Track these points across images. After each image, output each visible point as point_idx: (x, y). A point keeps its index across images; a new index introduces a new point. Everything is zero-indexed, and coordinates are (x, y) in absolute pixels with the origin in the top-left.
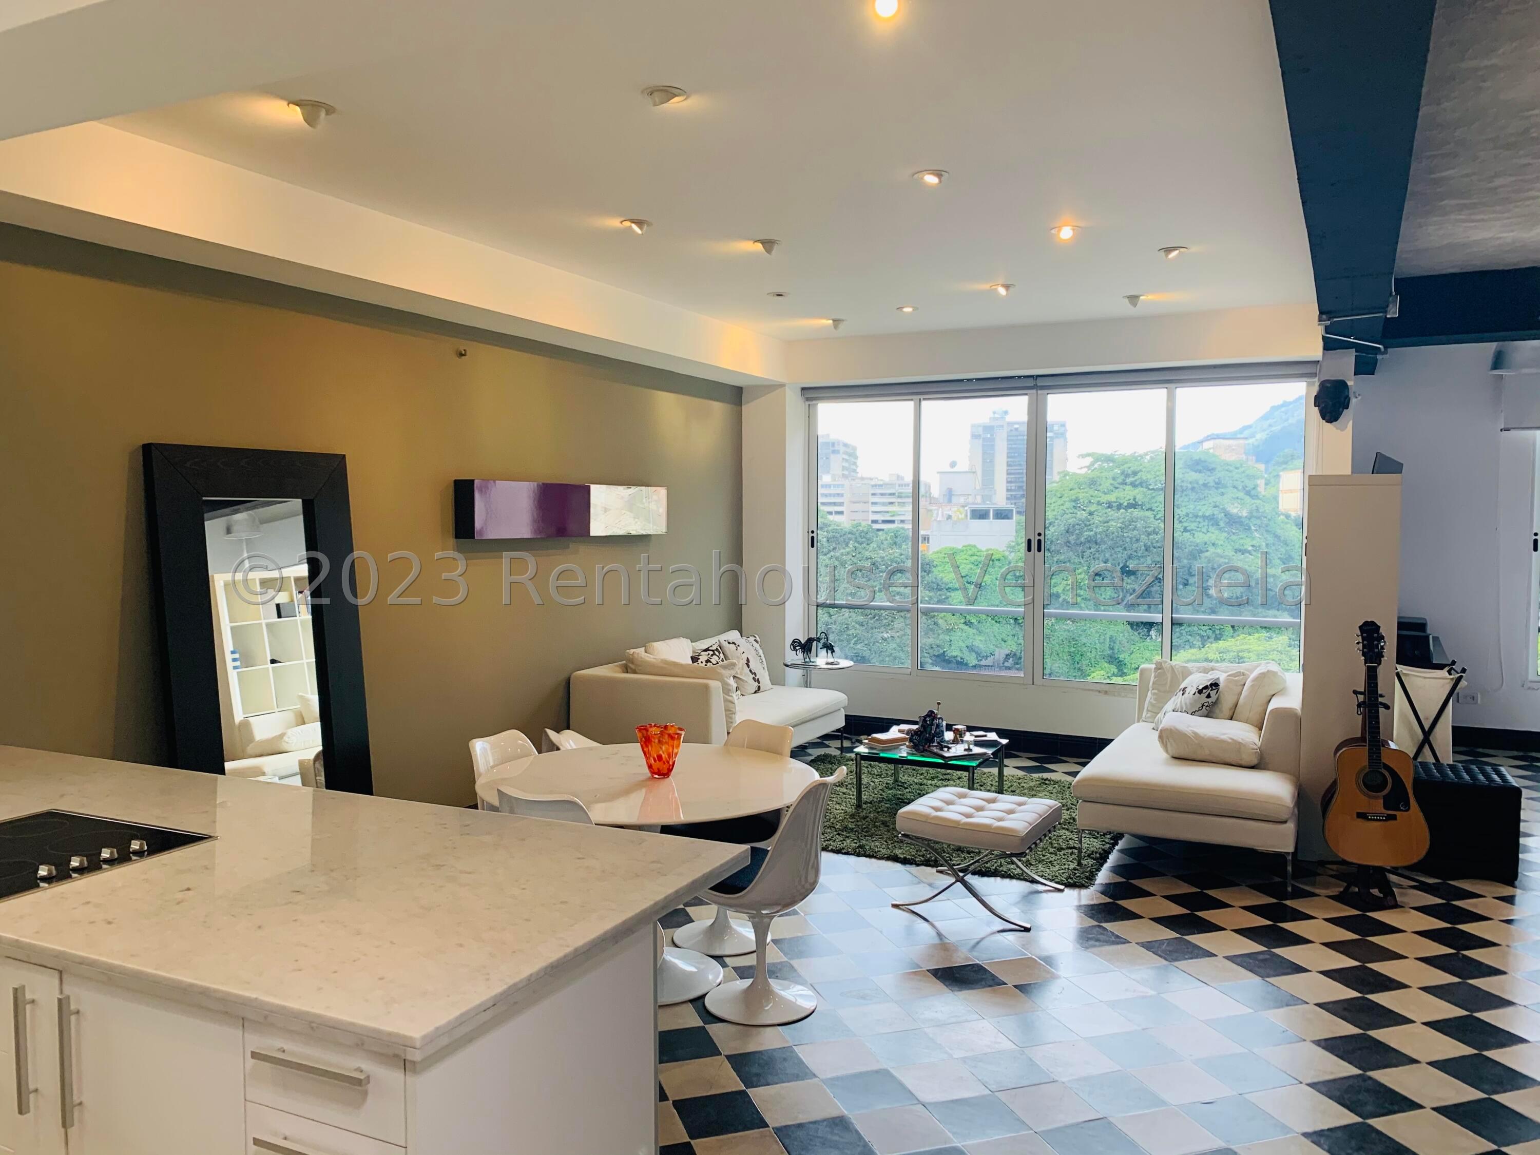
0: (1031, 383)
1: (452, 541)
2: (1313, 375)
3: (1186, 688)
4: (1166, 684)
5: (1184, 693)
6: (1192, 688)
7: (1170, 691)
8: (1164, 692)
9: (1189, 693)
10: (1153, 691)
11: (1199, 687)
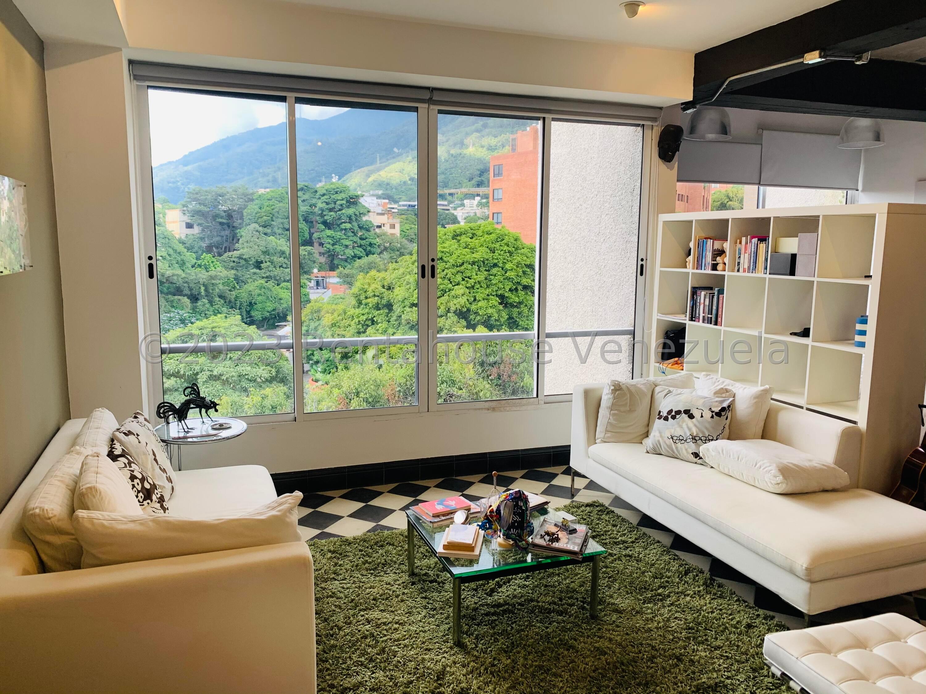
3: (690, 410)
4: (626, 404)
5: (691, 417)
6: (701, 411)
7: (631, 411)
8: (624, 412)
9: (702, 416)
10: (612, 412)
11: (713, 409)
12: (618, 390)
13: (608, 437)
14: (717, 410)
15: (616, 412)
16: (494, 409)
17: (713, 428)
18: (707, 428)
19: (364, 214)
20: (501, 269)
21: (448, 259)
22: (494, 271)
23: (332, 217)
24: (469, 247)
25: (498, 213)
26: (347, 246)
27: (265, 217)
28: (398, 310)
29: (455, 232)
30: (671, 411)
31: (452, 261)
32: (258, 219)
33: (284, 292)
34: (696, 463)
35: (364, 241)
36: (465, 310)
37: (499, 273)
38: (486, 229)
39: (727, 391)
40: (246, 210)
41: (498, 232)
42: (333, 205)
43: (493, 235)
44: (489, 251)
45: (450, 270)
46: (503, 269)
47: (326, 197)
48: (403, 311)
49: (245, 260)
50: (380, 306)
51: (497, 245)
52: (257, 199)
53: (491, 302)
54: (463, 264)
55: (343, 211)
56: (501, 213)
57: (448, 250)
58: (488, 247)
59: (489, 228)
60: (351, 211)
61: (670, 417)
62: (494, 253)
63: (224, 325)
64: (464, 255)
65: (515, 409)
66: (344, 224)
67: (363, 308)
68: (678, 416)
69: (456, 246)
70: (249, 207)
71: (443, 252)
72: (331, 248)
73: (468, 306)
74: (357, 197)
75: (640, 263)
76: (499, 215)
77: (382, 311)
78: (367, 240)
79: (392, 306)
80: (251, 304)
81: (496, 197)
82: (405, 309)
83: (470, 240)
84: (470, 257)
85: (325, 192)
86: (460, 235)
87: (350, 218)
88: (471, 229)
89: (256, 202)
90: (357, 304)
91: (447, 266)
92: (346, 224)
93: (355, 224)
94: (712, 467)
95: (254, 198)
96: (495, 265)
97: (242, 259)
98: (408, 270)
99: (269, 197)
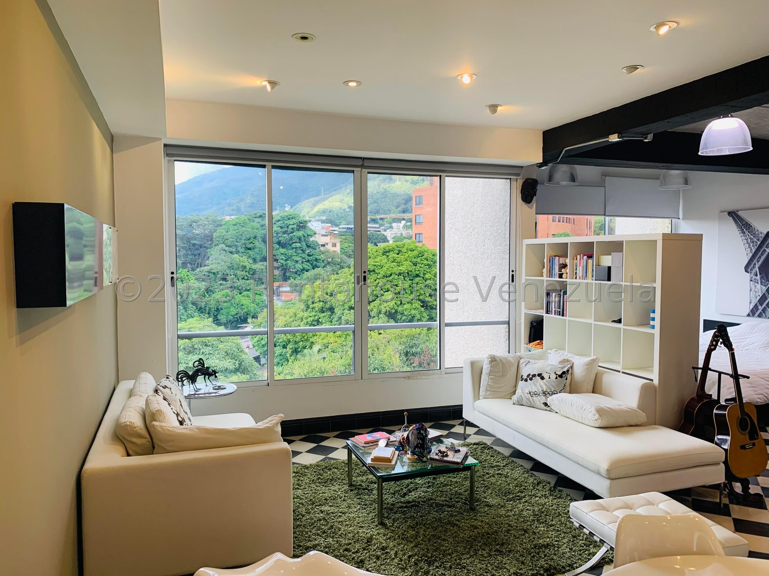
0: (360, 162)
1: (15, 310)
2: (518, 175)
3: (541, 374)
4: (499, 371)
5: (542, 378)
6: (549, 374)
7: (503, 376)
8: (499, 377)
9: (550, 378)
10: (490, 377)
11: (557, 373)
12: (494, 361)
13: (488, 395)
14: (559, 373)
15: (493, 377)
16: (409, 378)
17: (557, 386)
18: (552, 386)
19: (311, 236)
20: (422, 278)
21: (379, 271)
22: (417, 279)
23: (285, 238)
24: (396, 261)
25: (419, 234)
26: (297, 262)
27: (231, 239)
28: (339, 313)
29: (385, 250)
30: (529, 375)
31: (382, 273)
32: (225, 241)
33: (245, 300)
34: (546, 410)
35: (311, 257)
36: (393, 311)
37: (420, 282)
38: (410, 247)
39: (568, 361)
40: (215, 234)
41: (419, 249)
42: (286, 229)
43: (415, 252)
44: (412, 265)
45: (381, 280)
46: (423, 278)
47: (280, 222)
48: (343, 313)
49: (214, 273)
50: (324, 309)
51: (419, 260)
52: (224, 225)
53: (414, 305)
54: (391, 275)
55: (294, 234)
56: (422, 234)
57: (379, 264)
58: (411, 261)
59: (412, 246)
60: (300, 233)
61: (528, 379)
62: (416, 266)
63: (198, 325)
64: (392, 268)
65: (424, 378)
66: (295, 244)
67: (310, 311)
68: (534, 378)
69: (386, 260)
70: (218, 231)
71: (375, 265)
72: (284, 263)
73: (396, 308)
74: (306, 222)
75: (511, 273)
76: (420, 235)
77: (325, 314)
78: (313, 256)
79: (334, 309)
80: (218, 310)
81: (417, 221)
82: (345, 311)
83: (397, 256)
84: (396, 270)
85: (280, 218)
86: (389, 251)
87: (300, 239)
88: (398, 247)
89: (223, 227)
90: (305, 308)
91: (379, 277)
92: (297, 244)
93: (304, 244)
94: (557, 413)
95: (222, 223)
96: (417, 276)
97: (211, 273)
98: (347, 280)
99: (234, 223)
